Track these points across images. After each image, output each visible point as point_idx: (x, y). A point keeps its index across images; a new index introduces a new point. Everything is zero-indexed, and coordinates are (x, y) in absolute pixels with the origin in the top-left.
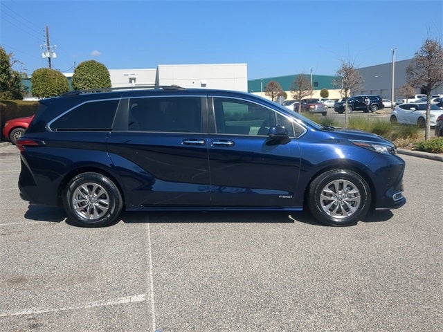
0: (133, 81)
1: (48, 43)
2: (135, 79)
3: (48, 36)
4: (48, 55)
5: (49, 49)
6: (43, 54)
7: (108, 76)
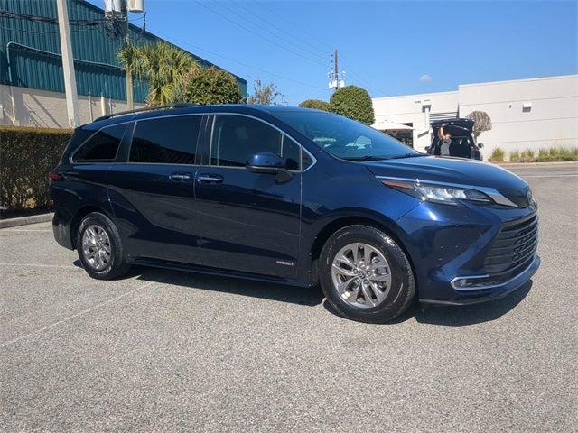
0: (427, 110)
1: (336, 69)
2: (429, 107)
3: (336, 62)
4: (335, 84)
5: (337, 76)
6: (330, 84)
7: (370, 104)
